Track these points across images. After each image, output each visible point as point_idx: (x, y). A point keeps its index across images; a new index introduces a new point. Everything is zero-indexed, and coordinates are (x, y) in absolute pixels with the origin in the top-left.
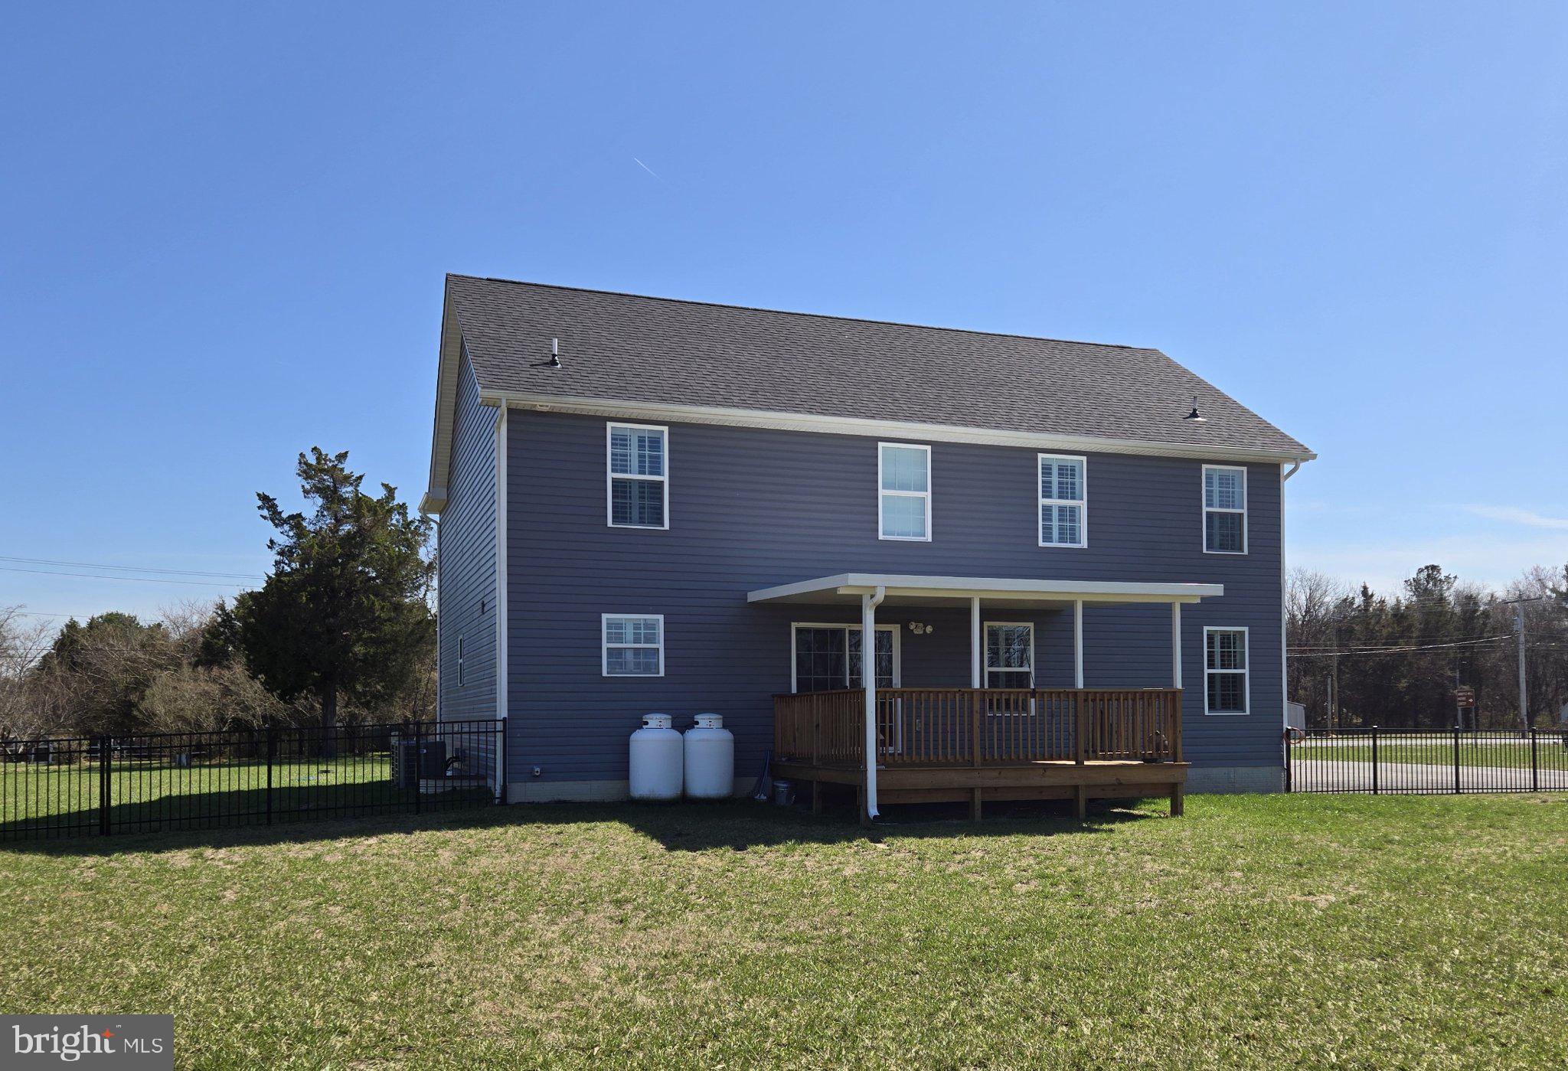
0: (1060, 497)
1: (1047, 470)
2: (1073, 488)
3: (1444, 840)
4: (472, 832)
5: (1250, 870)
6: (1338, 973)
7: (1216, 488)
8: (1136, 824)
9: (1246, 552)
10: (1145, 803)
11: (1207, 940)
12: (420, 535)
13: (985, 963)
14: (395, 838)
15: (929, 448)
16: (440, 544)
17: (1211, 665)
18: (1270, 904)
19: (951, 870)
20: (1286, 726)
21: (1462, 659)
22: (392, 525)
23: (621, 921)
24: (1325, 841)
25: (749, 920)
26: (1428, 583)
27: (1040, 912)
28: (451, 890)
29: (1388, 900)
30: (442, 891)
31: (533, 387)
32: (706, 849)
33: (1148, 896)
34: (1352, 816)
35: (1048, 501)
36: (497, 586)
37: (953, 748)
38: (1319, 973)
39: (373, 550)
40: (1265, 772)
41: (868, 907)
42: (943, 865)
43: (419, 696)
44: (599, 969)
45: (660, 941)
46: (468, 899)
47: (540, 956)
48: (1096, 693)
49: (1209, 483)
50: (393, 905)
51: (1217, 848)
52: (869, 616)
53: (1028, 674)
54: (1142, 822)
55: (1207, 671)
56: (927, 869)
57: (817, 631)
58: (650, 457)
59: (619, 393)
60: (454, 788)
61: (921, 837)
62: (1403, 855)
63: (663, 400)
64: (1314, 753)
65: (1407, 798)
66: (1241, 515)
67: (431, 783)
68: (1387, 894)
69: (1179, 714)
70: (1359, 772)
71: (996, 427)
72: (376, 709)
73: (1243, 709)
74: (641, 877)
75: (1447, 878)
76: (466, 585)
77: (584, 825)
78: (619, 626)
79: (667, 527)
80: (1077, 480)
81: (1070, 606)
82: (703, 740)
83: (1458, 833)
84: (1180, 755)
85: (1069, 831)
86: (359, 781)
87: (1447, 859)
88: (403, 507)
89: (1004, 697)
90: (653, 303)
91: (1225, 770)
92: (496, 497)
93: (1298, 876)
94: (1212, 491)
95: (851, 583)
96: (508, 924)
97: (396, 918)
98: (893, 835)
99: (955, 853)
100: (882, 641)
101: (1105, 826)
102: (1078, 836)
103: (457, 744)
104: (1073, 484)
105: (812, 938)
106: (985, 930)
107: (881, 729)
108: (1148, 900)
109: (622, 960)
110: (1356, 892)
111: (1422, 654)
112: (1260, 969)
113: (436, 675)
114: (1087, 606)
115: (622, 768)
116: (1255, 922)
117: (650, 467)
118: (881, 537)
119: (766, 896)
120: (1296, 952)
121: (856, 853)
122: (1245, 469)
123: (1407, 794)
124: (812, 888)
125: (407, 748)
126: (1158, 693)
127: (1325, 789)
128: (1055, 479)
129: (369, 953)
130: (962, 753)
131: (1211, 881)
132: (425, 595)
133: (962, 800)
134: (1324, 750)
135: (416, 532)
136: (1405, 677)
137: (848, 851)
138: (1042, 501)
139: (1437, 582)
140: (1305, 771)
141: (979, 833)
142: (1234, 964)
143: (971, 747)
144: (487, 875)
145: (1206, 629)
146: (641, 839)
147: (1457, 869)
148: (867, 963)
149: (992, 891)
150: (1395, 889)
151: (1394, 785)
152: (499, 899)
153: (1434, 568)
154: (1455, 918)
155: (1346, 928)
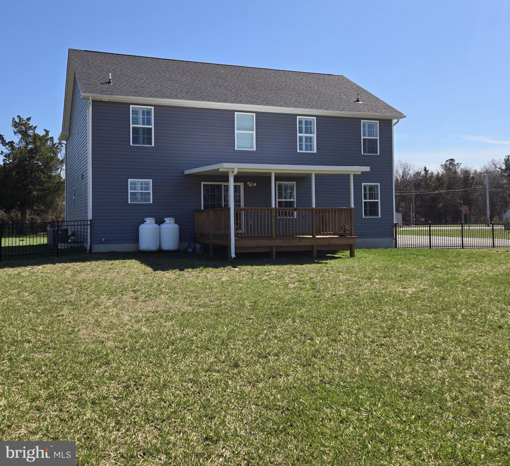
0: (306, 133)
1: (301, 122)
2: (311, 130)
3: (458, 267)
4: (78, 264)
5: (381, 278)
6: (417, 319)
7: (367, 129)
8: (337, 260)
9: (379, 154)
10: (339, 252)
11: (365, 306)
12: (58, 149)
13: (278, 315)
14: (49, 266)
15: (254, 114)
16: (66, 152)
17: (365, 198)
18: (390, 292)
19: (264, 278)
20: (395, 222)
21: (464, 195)
22: (48, 145)
23: (136, 299)
24: (410, 267)
25: (185, 298)
26: (450, 166)
27: (299, 295)
28: (70, 286)
29: (436, 290)
30: (67, 286)
31: (103, 92)
32: (168, 270)
33: (341, 289)
34: (422, 258)
35: (301, 135)
36: (88, 168)
37: (264, 231)
38: (409, 319)
39: (41, 155)
40: (387, 240)
41: (232, 293)
42: (261, 277)
43: (58, 211)
44: (127, 317)
45: (151, 306)
46: (77, 290)
47: (105, 312)
48: (320, 209)
49: (364, 127)
50: (48, 292)
51: (368, 270)
52: (231, 180)
53: (293, 202)
54: (339, 260)
55: (363, 201)
56: (255, 278)
57: (211, 185)
58: (147, 118)
59: (136, 94)
60: (71, 247)
61: (252, 266)
62: (442, 273)
63: (152, 96)
64: (406, 233)
65: (443, 250)
66: (377, 139)
67: (63, 245)
68: (436, 288)
69: (353, 218)
70: (424, 240)
71: (281, 106)
72: (41, 216)
73: (378, 215)
74: (143, 281)
75: (459, 282)
76: (76, 168)
77: (122, 261)
78: (135, 184)
79: (153, 145)
80: (312, 126)
81: (310, 176)
82: (168, 228)
83: (463, 264)
84: (353, 234)
85: (310, 263)
86: (35, 244)
87: (459, 274)
88: (52, 139)
89: (284, 211)
90: (148, 59)
91: (370, 239)
92: (87, 134)
93: (400, 281)
94: (365, 130)
95: (224, 167)
96: (92, 299)
97: (49, 297)
98: (241, 265)
99: (265, 272)
100: (236, 188)
101: (324, 261)
102: (314, 265)
103: (73, 230)
104: (311, 128)
105: (210, 305)
106: (278, 302)
107: (236, 223)
108: (342, 290)
109: (136, 314)
110: (423, 287)
111: (448, 193)
112: (386, 318)
113: (64, 203)
114: (316, 175)
115: (136, 239)
116: (384, 299)
117: (147, 122)
118: (236, 149)
119: (192, 289)
120: (400, 311)
121: (227, 272)
122: (378, 122)
123: (443, 249)
124: (210, 286)
125: (53, 231)
126: (345, 209)
127: (410, 247)
128: (304, 126)
129: (39, 311)
130: (268, 233)
131: (366, 283)
132: (60, 172)
133: (268, 251)
134: (410, 231)
135: (57, 148)
136: (441, 202)
137: (223, 271)
138: (299, 135)
139: (453, 165)
140: (403, 239)
141: (274, 264)
142: (376, 316)
143: (271, 230)
144: (84, 280)
145: (363, 184)
146: (143, 266)
147: (463, 278)
148: (231, 315)
149: (280, 287)
150: (438, 286)
151: (438, 245)
152: (89, 290)
153: (452, 160)
154: (463, 298)
155: (419, 302)
